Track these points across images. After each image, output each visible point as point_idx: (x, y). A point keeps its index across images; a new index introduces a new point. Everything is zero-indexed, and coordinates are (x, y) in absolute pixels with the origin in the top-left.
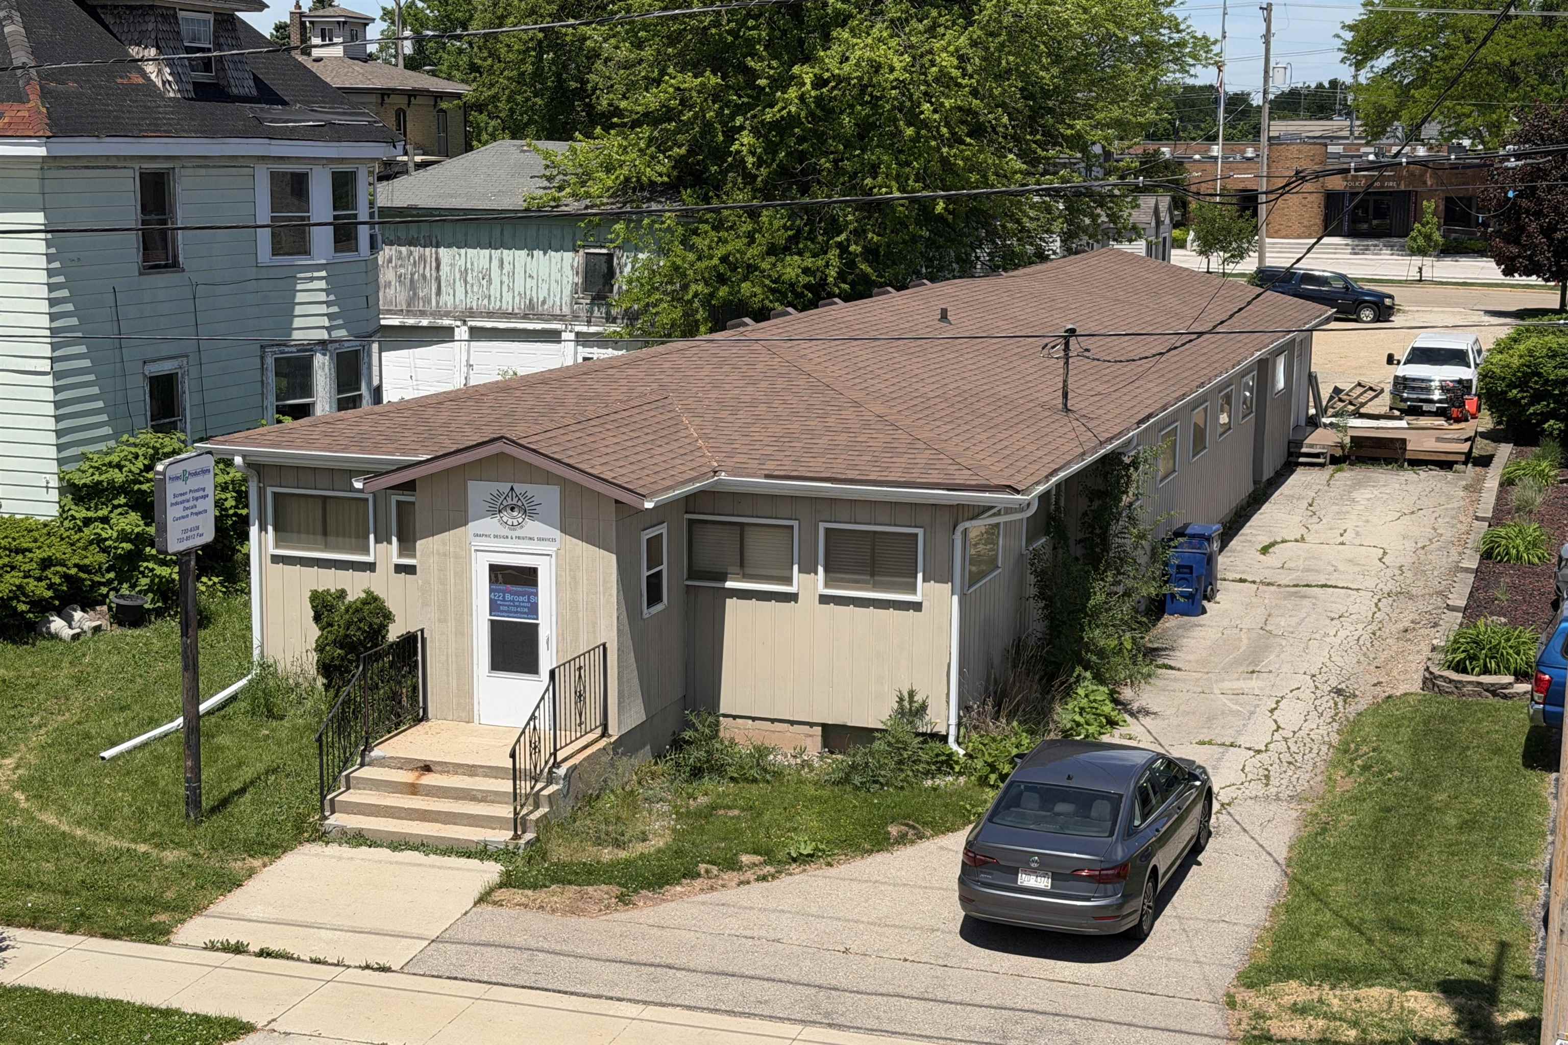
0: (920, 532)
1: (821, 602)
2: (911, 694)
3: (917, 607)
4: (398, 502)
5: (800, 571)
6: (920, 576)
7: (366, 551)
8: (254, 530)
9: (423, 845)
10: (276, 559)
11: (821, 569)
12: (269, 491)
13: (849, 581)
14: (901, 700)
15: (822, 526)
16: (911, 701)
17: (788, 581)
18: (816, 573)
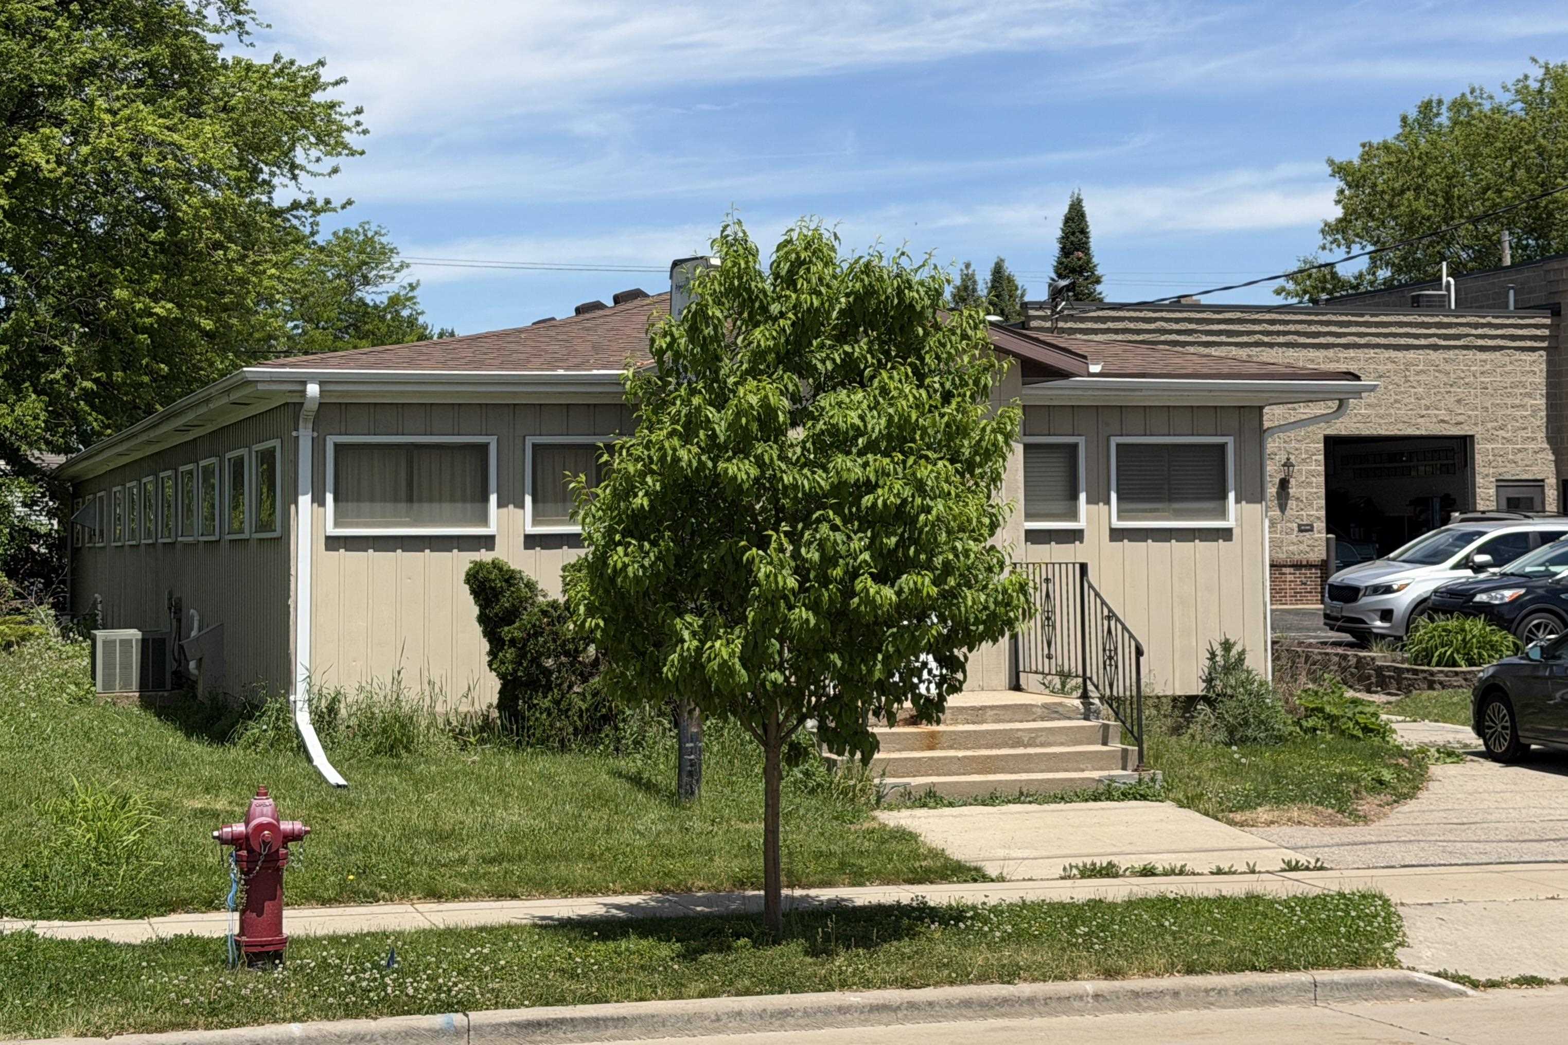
0: (1230, 441)
1: (1112, 539)
2: (1227, 646)
3: (1226, 534)
4: (535, 446)
5: (1089, 501)
6: (1232, 496)
7: (484, 520)
8: (305, 501)
9: (1021, 794)
10: (333, 543)
11: (1114, 496)
12: (331, 441)
13: (1145, 511)
14: (1213, 655)
15: (1114, 441)
16: (1226, 657)
17: (1073, 515)
18: (1108, 502)
